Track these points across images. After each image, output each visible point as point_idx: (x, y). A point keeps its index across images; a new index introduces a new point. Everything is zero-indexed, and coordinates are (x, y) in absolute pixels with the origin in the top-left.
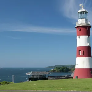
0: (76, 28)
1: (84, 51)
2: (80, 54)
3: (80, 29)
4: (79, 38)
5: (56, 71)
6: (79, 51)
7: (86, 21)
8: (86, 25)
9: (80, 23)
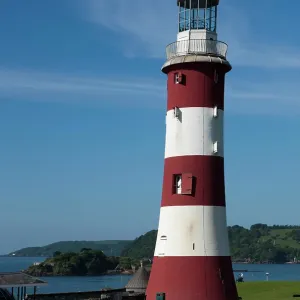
0: (167, 70)
1: (194, 180)
2: (179, 191)
3: (184, 77)
4: (179, 116)
5: (56, 270)
6: (176, 178)
7: (212, 39)
8: (209, 58)
9: (186, 49)
